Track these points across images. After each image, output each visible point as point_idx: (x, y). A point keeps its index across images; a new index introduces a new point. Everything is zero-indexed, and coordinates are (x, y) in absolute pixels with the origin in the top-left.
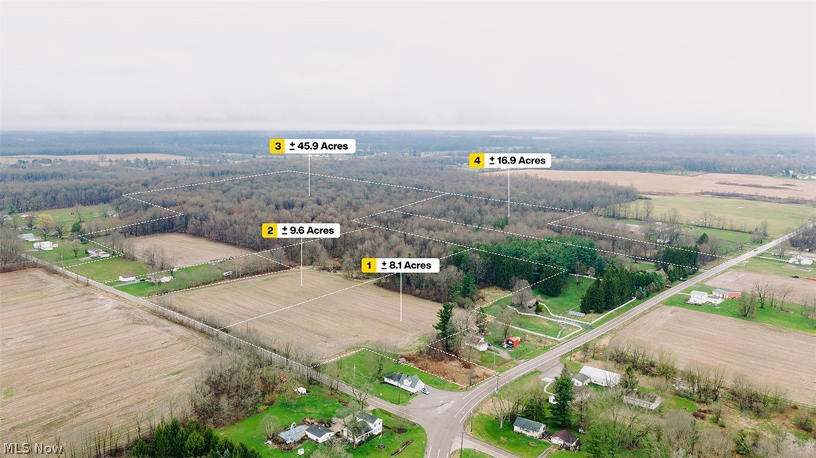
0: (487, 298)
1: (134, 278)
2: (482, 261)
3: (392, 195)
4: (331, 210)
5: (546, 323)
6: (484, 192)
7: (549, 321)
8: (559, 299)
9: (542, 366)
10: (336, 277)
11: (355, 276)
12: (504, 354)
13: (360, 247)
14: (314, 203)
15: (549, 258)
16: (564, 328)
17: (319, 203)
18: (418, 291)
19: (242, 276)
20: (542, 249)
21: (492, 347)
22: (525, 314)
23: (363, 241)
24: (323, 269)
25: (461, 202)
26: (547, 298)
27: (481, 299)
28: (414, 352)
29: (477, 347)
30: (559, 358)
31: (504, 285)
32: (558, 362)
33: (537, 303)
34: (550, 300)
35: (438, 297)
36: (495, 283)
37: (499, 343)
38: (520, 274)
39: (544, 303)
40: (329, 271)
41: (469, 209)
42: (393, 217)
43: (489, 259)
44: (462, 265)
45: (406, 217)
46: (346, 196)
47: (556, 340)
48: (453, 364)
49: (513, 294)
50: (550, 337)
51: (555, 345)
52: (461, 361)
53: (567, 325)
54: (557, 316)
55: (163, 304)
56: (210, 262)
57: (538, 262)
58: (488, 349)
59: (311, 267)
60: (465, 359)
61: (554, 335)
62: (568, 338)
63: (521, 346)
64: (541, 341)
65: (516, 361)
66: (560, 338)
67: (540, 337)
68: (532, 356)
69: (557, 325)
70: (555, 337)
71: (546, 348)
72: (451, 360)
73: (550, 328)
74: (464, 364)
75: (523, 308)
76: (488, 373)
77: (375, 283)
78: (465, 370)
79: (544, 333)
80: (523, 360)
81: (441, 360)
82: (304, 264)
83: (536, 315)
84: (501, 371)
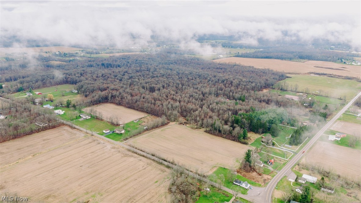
0: (251, 138)
1: (109, 131)
2: (247, 122)
7: (279, 150)
8: (278, 138)
9: (286, 173)
10: (188, 128)
11: (195, 127)
12: (270, 168)
15: (273, 120)
18: (225, 136)
20: (269, 116)
22: (269, 147)
24: (181, 124)
26: (274, 138)
27: (249, 139)
28: (238, 168)
29: (260, 165)
30: (291, 169)
32: (291, 171)
33: (272, 141)
35: (234, 138)
37: (267, 163)
38: (262, 127)
39: (274, 140)
40: (183, 124)
43: (249, 121)
47: (286, 160)
48: (254, 174)
49: (260, 136)
50: (283, 158)
51: (287, 163)
52: (257, 172)
53: (287, 152)
54: (281, 147)
55: (130, 146)
56: (134, 121)
57: (269, 122)
58: (264, 166)
59: (175, 122)
60: (258, 171)
61: (284, 157)
62: (290, 159)
63: (274, 164)
64: (281, 161)
65: (276, 171)
66: (287, 159)
67: (280, 158)
68: (281, 168)
69: (282, 152)
70: (285, 158)
71: (284, 164)
72: (253, 172)
73: (281, 153)
74: (258, 174)
75: (268, 143)
76: (268, 178)
77: (205, 131)
78: (260, 177)
79: (280, 156)
80: (278, 171)
81: (250, 172)
82: (172, 121)
83: (273, 147)
84: (273, 177)
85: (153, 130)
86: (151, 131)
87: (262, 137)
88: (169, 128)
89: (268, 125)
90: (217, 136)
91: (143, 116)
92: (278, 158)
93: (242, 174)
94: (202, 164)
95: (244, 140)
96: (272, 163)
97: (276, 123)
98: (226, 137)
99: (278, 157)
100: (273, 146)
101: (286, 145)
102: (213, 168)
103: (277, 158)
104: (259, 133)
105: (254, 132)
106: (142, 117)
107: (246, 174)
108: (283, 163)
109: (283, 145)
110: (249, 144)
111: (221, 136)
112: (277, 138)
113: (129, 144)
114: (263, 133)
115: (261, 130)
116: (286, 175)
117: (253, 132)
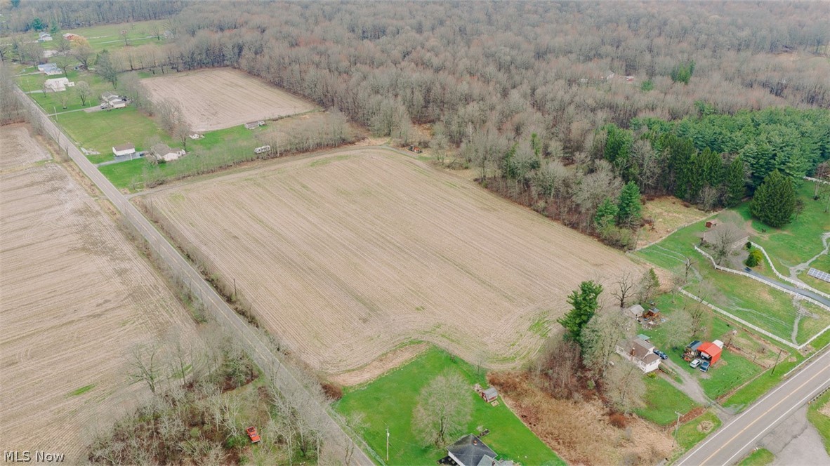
0: (658, 223)
1: (133, 151)
2: (655, 154)
3: (525, 16)
4: (433, 42)
5: (767, 297)
6: (656, 15)
7: (773, 291)
8: (785, 233)
9: (772, 432)
10: (418, 162)
11: (447, 161)
12: (692, 386)
13: (461, 111)
14: (412, 28)
15: (775, 155)
16: (803, 311)
17: (419, 30)
18: (541, 204)
19: (281, 155)
20: (763, 137)
21: (670, 364)
22: (728, 270)
23: (467, 99)
24: (403, 146)
25: (623, 31)
26: (764, 231)
27: (647, 226)
28: (518, 365)
29: (640, 365)
30: (805, 409)
31: (687, 196)
32: (804, 420)
33: (749, 245)
34: (769, 236)
35: (575, 218)
36: (672, 192)
37: (681, 354)
38: (719, 182)
39: (764, 241)
40: (411, 149)
41: (635, 43)
42: (519, 58)
43: (667, 152)
44: (619, 160)
45: (539, 55)
46: (460, 17)
47: (791, 349)
48: (592, 410)
49: (704, 218)
50: (777, 338)
51: (793, 365)
52: (605, 402)
53: (808, 305)
54: (786, 279)
55: (148, 211)
56: (247, 126)
57: (753, 161)
58: (660, 369)
59: (387, 139)
60: (614, 396)
61: (786, 333)
62: (817, 344)
63: (724, 363)
64: (763, 351)
65: (716, 411)
66: (800, 343)
67: (761, 336)
68: (749, 396)
69: (787, 301)
70: (789, 337)
71: (776, 375)
72: (588, 398)
73: (777, 306)
74: (611, 413)
75: (723, 253)
76: (659, 448)
77: (476, 180)
78: (615, 433)
79: (767, 323)
80: (731, 409)
81: (569, 396)
82: (377, 135)
83: (748, 275)
84: (689, 445)
85: (285, 158)
86: (275, 163)
87: (709, 225)
88: (346, 157)
89: (749, 173)
90: (515, 201)
91: (291, 112)
92: (752, 332)
93: (526, 402)
94: (365, 321)
95: (617, 229)
96: (710, 359)
97: (789, 168)
98: (544, 209)
99: (757, 329)
100: (748, 270)
101: (814, 272)
102: (402, 346)
103: (746, 332)
104: (701, 206)
105: (682, 198)
106: (283, 115)
107: (547, 404)
108: (770, 362)
109: (801, 267)
110: (639, 248)
111: (530, 205)
112: (776, 233)
113: (147, 202)
114: (719, 204)
115: (710, 194)
116: (765, 441)
117: (675, 200)
